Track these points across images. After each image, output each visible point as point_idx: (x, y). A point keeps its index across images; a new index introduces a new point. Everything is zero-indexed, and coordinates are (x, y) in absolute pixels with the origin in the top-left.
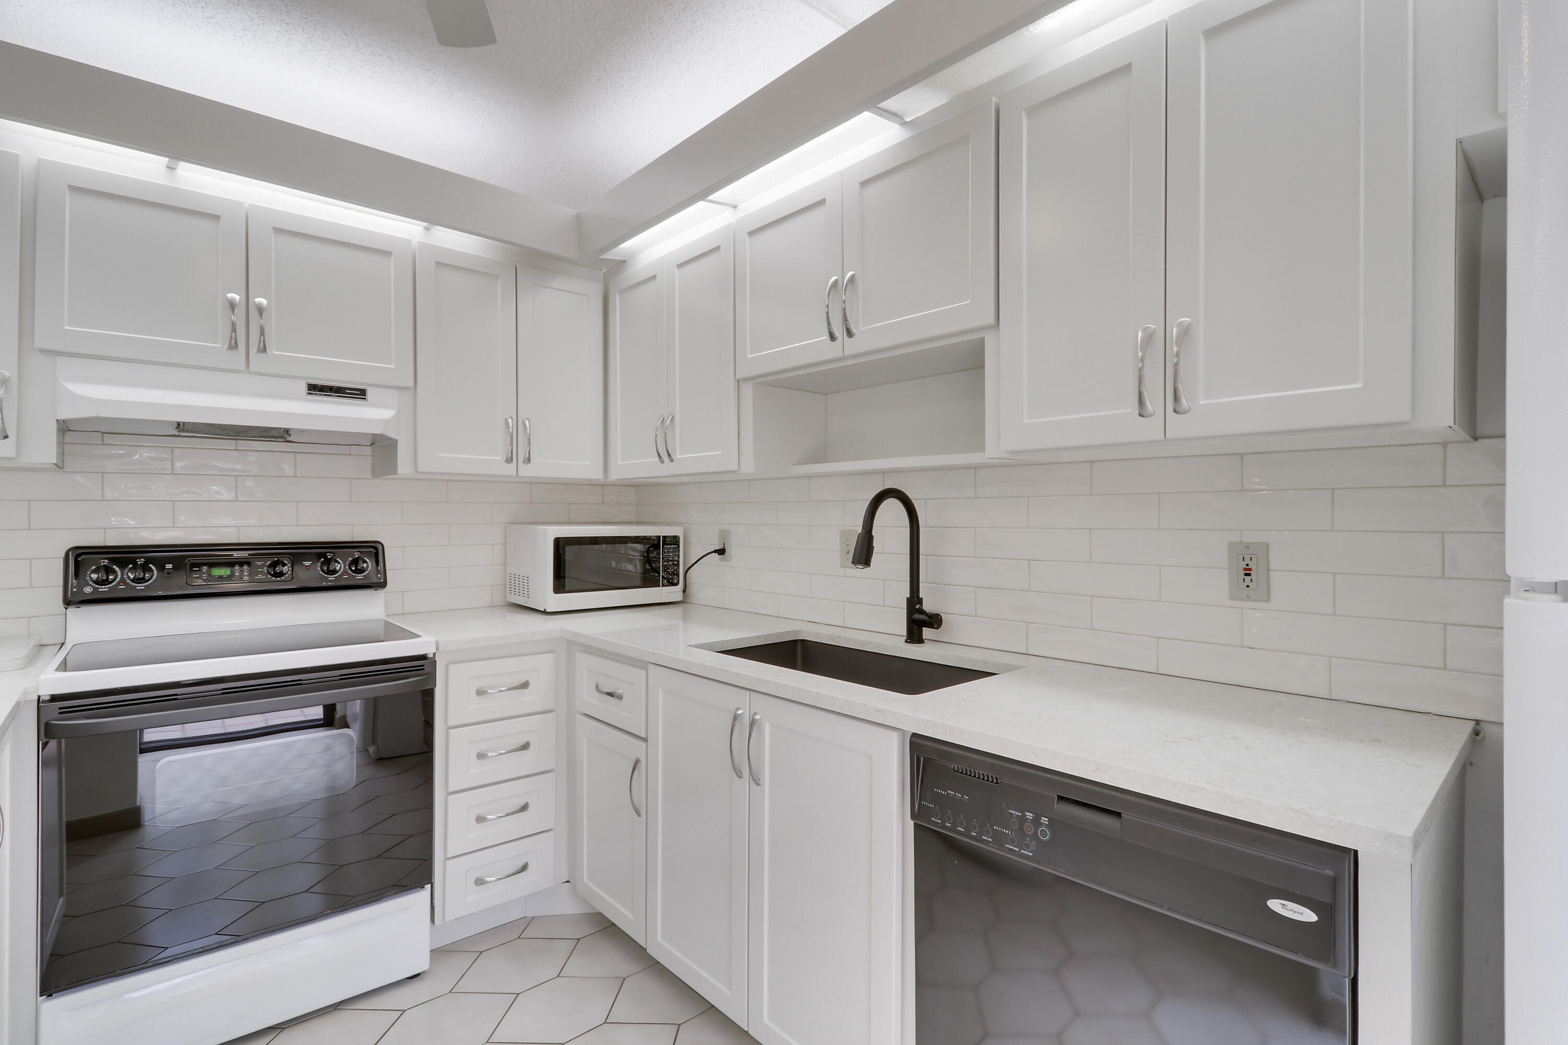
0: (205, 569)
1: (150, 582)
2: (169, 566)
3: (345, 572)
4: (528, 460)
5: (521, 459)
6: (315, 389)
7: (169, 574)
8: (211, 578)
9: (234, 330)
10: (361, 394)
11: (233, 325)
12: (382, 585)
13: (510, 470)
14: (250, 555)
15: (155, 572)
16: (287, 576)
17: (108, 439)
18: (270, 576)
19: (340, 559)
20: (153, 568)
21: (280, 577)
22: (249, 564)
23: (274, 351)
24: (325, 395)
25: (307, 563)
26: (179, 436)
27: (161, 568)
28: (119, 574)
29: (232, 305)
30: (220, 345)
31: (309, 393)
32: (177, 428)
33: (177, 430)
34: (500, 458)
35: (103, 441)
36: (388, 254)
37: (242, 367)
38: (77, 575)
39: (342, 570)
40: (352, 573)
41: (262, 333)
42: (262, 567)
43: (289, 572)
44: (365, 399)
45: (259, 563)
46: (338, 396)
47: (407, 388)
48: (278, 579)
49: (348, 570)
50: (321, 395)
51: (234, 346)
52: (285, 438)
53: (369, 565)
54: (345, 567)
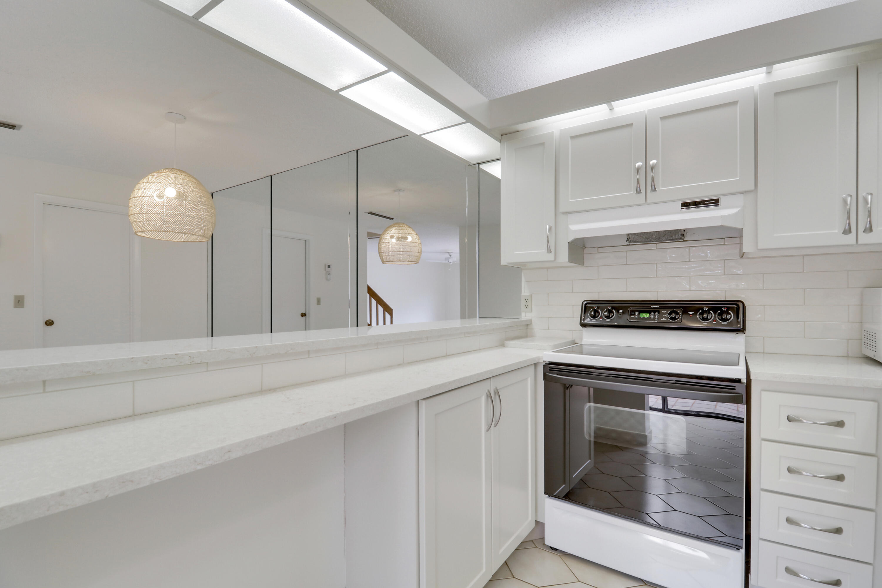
0: (637, 313)
1: (612, 318)
2: (621, 311)
3: (715, 320)
4: (869, 229)
5: (861, 229)
6: (685, 205)
7: (620, 315)
8: (640, 318)
9: (638, 182)
10: (716, 202)
11: (638, 180)
12: (742, 330)
13: (850, 239)
14: (660, 307)
15: (615, 314)
16: (678, 320)
17: (601, 250)
18: (669, 319)
19: (712, 311)
20: (614, 311)
21: (675, 320)
22: (659, 312)
23: (660, 188)
24: (692, 208)
25: (691, 313)
26: (630, 245)
27: (618, 312)
28: (600, 313)
29: (638, 170)
30: (633, 192)
31: (681, 209)
32: (627, 241)
33: (628, 242)
34: (837, 230)
35: (598, 251)
36: (735, 103)
37: (644, 201)
38: (585, 313)
39: (712, 318)
40: (719, 321)
41: (653, 180)
42: (665, 314)
43: (680, 318)
44: (719, 205)
45: (664, 312)
46: (700, 207)
47: (751, 191)
48: (673, 321)
49: (717, 318)
50: (689, 208)
51: (638, 192)
52: (683, 239)
53: (731, 316)
54: (715, 316)
